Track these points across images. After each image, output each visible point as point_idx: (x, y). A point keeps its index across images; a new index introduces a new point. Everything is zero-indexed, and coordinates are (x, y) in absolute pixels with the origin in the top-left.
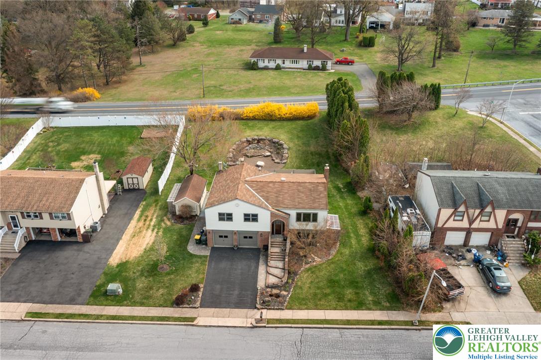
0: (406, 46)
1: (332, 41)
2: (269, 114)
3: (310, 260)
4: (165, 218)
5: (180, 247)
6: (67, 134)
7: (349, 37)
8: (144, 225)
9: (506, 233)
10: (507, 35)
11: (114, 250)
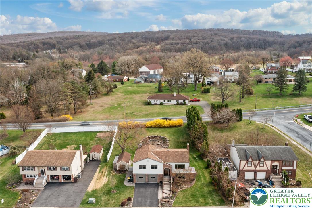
0: (225, 93)
1: (188, 91)
2: (159, 125)
3: (182, 187)
4: (112, 171)
5: (121, 183)
6: (59, 136)
7: (196, 89)
8: (102, 175)
9: (273, 172)
10: (276, 86)
11: (89, 185)
